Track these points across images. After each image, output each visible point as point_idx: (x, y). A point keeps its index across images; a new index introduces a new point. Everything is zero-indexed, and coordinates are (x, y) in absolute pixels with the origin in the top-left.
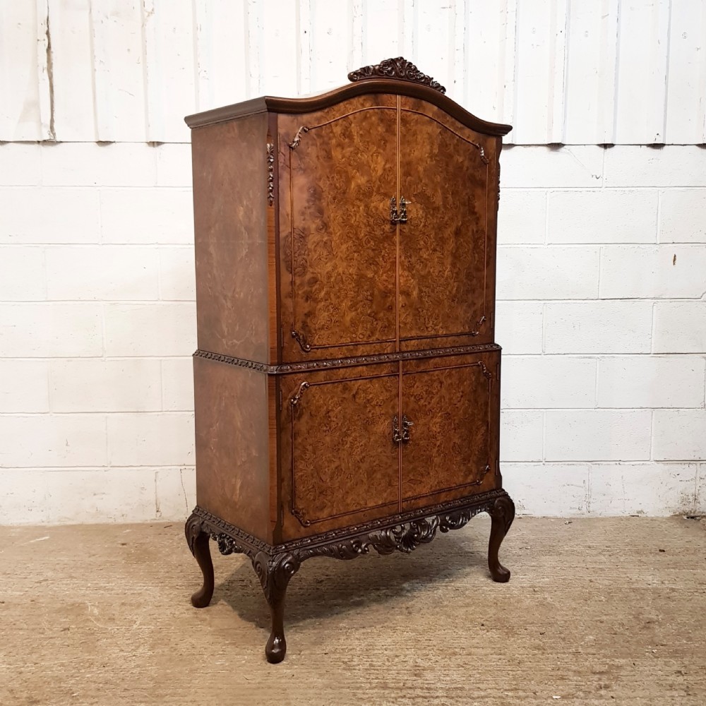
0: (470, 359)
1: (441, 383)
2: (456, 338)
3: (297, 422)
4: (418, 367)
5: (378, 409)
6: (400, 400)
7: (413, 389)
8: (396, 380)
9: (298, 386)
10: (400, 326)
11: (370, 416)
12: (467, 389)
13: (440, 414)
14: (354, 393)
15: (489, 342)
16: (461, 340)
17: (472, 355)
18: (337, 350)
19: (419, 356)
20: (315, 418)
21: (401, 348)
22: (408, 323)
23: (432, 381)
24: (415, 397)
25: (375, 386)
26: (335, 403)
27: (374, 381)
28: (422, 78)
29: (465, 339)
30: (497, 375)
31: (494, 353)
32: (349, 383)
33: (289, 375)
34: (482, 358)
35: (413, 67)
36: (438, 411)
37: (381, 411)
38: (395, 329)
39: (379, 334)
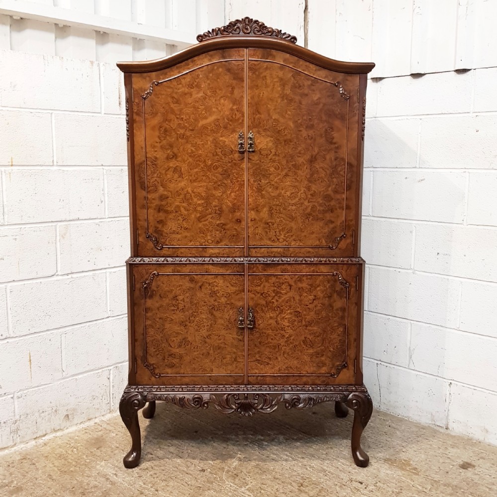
3: (148, 300)
4: (265, 270)
5: (223, 300)
6: (246, 295)
7: (259, 288)
8: (241, 279)
9: (149, 274)
10: (248, 236)
11: (216, 304)
12: (320, 294)
13: (289, 311)
14: (200, 284)
15: (350, 256)
16: (316, 252)
17: (326, 265)
18: (187, 250)
19: (266, 261)
20: (164, 299)
21: (250, 253)
22: (257, 234)
23: (280, 283)
24: (262, 294)
25: (220, 281)
26: (182, 290)
27: (219, 277)
28: (269, 32)
29: (322, 252)
30: (356, 285)
31: (353, 266)
32: (195, 277)
33: (141, 266)
34: (338, 269)
35: (260, 24)
36: (287, 309)
37: (226, 301)
38: (244, 238)
39: (227, 240)
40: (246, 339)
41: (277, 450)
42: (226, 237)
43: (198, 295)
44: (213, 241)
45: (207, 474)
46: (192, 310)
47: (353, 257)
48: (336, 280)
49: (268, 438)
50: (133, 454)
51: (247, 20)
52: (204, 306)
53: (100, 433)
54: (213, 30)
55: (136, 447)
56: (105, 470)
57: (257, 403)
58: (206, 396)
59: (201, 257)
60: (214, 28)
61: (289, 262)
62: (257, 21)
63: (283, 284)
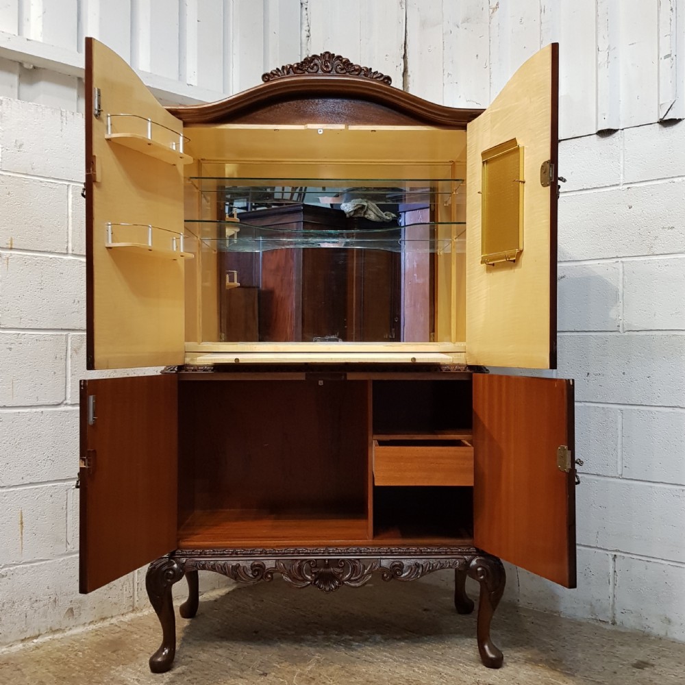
28: (356, 70)
35: (344, 60)
45: (271, 678)
50: (164, 651)
51: (327, 55)
54: (283, 67)
55: (169, 638)
56: (122, 676)
57: (342, 573)
58: (270, 563)
60: (285, 65)
62: (341, 57)
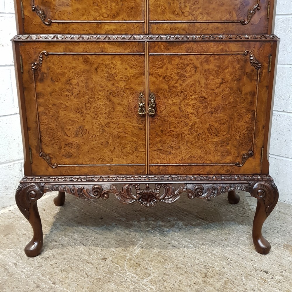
0: (234, 47)
1: (196, 68)
2: (219, 25)
3: (39, 84)
4: (168, 50)
5: (122, 84)
6: (147, 79)
7: (161, 70)
8: (141, 60)
9: (37, 54)
10: (149, 9)
11: (114, 89)
12: (228, 77)
13: (193, 97)
14: (95, 66)
15: (263, 33)
16: (226, 28)
17: (236, 43)
18: (79, 26)
19: (169, 39)
20: (56, 83)
21: (151, 30)
22: (160, 7)
23: (184, 65)
24: (164, 78)
25: (118, 62)
26: (76, 72)
27: (117, 57)
29: (232, 27)
30: (269, 66)
31: (267, 44)
32: (89, 57)
33: (28, 44)
34: (250, 47)
36: (191, 94)
37: (125, 86)
38: (144, 11)
39: (125, 14)
40: (147, 127)
41: (178, 236)
42: (123, 10)
43: (94, 79)
44: (108, 15)
45: (109, 263)
46: (88, 95)
47: (267, 34)
48: (247, 60)
49: (168, 224)
50: (34, 244)
52: (101, 91)
53: (11, 220)
55: (38, 235)
57: (158, 194)
58: (106, 187)
59: (95, 34)
61: (195, 39)
63: (188, 65)
